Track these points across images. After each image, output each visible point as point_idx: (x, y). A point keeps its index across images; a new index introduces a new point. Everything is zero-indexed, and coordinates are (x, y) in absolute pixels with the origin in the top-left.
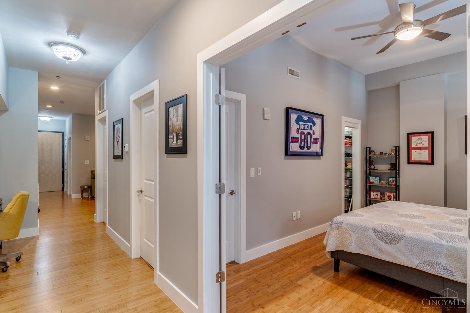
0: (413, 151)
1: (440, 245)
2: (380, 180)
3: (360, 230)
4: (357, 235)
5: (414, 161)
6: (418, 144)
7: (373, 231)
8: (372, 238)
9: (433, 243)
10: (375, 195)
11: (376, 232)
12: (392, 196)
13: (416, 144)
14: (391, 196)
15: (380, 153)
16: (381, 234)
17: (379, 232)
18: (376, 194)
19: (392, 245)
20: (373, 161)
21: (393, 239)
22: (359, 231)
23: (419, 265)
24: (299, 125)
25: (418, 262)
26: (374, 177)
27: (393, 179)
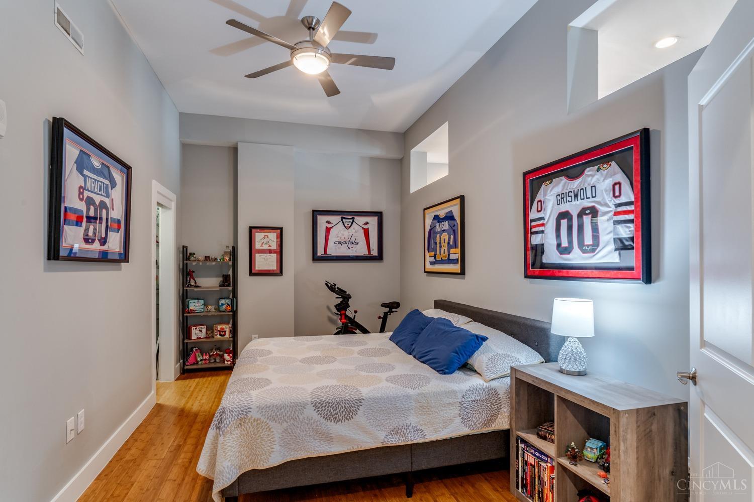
0: (257, 255)
1: (408, 397)
2: (205, 305)
3: (289, 413)
4: (285, 424)
5: (259, 270)
6: (263, 245)
7: (314, 406)
8: (312, 421)
9: (400, 397)
10: (198, 332)
11: (319, 408)
12: (227, 330)
13: (260, 245)
14: (225, 329)
15: (206, 257)
16: (328, 407)
17: (324, 405)
18: (200, 331)
19: (347, 421)
20: (194, 272)
21: (347, 410)
22: (288, 415)
23: (386, 440)
24: (85, 176)
25: (384, 435)
26: (196, 301)
27: (227, 301)
